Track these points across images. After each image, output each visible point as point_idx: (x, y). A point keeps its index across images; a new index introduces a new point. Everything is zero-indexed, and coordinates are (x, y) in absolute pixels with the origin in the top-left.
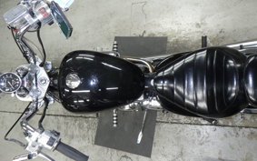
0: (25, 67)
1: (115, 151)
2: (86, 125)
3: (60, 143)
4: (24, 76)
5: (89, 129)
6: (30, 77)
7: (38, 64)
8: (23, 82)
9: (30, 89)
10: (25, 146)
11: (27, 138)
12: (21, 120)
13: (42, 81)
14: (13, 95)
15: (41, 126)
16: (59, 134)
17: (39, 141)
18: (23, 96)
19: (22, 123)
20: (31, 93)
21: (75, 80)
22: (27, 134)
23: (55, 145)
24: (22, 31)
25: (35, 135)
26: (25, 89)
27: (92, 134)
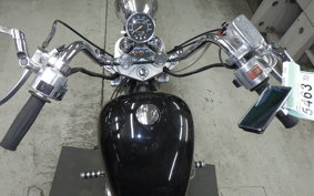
0: (163, 48)
1: (51, 180)
2: (90, 132)
3: (43, 102)
4: (150, 47)
5: (85, 137)
6: (149, 54)
7: (167, 65)
8: (141, 45)
9: (132, 55)
10: (44, 49)
11: (55, 51)
12: (85, 42)
13: (144, 70)
14: (123, 32)
15: (74, 71)
16: (60, 99)
17: (48, 69)
18: (122, 46)
19: (80, 43)
20: (126, 56)
21: (149, 117)
22: (61, 50)
23: (39, 94)
24: (221, 41)
25: (59, 63)
26: (132, 48)
27: (77, 142)
